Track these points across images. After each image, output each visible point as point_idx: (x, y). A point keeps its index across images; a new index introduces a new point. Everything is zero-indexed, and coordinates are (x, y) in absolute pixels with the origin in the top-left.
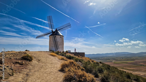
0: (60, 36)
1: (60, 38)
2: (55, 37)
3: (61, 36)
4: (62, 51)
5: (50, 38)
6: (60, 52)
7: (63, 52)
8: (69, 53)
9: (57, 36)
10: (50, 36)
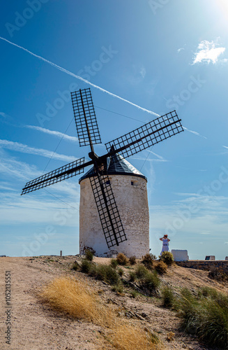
0: (130, 178)
1: (132, 189)
2: (108, 182)
3: (134, 179)
4: (139, 257)
5: (82, 188)
6: (133, 262)
7: (148, 260)
8: (179, 264)
9: (114, 178)
10: (83, 178)
